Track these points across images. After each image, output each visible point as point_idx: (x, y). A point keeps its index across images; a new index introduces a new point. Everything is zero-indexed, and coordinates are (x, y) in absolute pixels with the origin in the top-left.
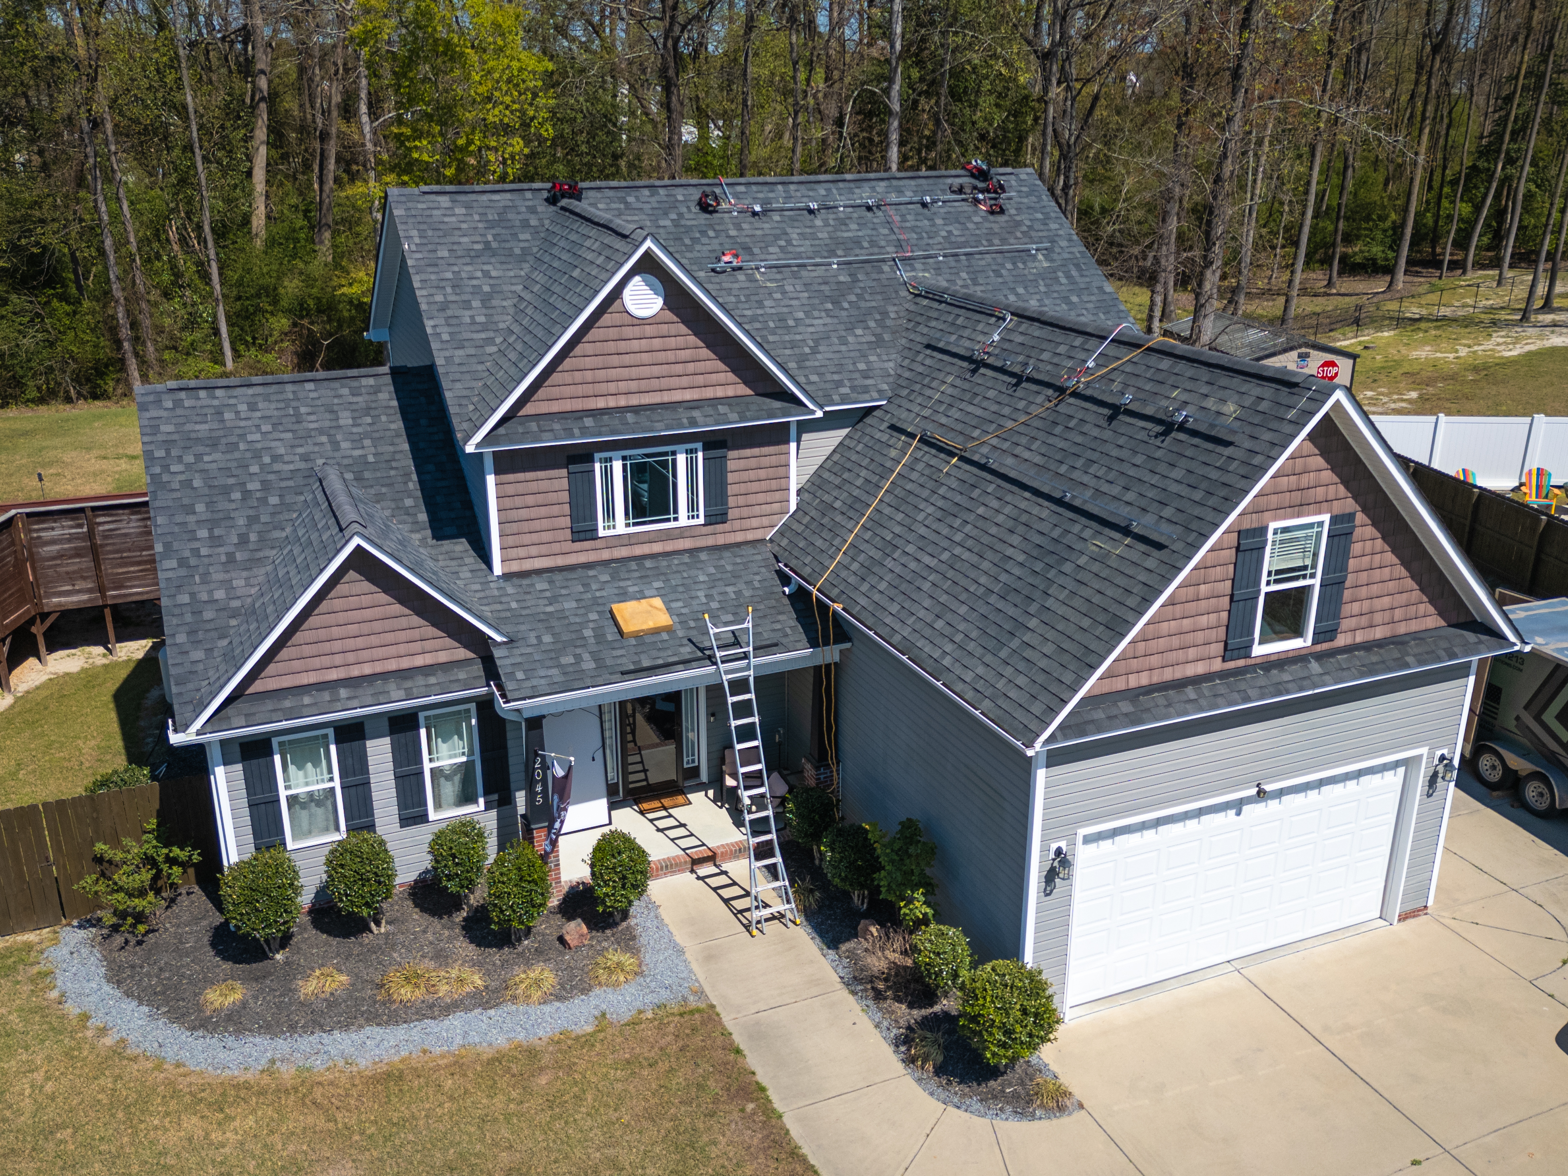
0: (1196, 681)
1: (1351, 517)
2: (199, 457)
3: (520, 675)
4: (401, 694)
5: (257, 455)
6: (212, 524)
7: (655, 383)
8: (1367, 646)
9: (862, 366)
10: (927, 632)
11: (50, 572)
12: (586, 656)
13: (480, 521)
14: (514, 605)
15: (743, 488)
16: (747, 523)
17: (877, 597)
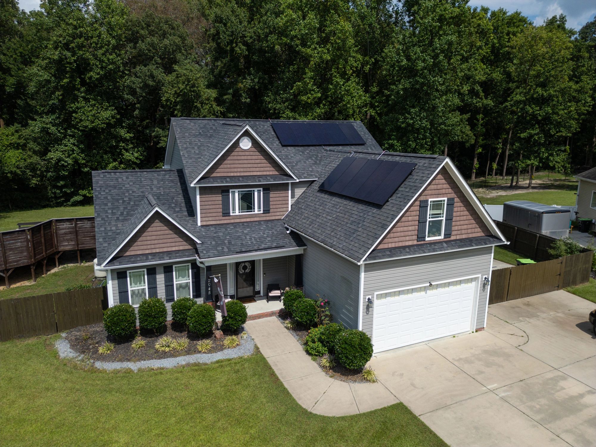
0: (409, 247)
1: (453, 199)
2: (110, 191)
3: (205, 252)
4: (168, 258)
5: (128, 191)
6: (113, 209)
7: (248, 170)
8: (461, 240)
9: (311, 169)
10: (329, 236)
11: (62, 239)
12: (225, 248)
13: (195, 211)
14: (204, 234)
15: (275, 203)
16: (276, 214)
17: (314, 229)
